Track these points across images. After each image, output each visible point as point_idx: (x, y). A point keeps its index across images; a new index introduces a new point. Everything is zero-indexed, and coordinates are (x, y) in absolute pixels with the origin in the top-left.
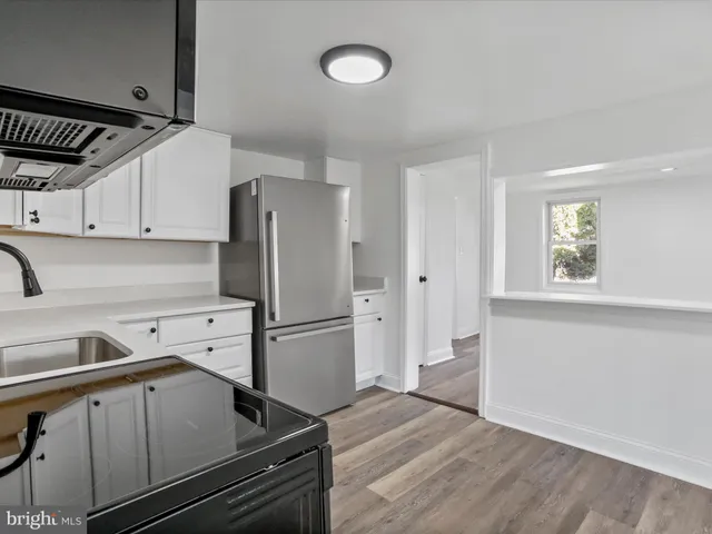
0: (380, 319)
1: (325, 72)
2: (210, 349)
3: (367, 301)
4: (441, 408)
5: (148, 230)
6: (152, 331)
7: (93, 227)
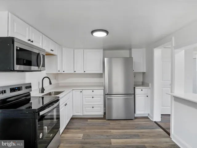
0: (147, 96)
1: (93, 35)
2: (93, 97)
3: (142, 90)
4: (161, 130)
5: (85, 72)
6: (81, 92)
7: (75, 72)
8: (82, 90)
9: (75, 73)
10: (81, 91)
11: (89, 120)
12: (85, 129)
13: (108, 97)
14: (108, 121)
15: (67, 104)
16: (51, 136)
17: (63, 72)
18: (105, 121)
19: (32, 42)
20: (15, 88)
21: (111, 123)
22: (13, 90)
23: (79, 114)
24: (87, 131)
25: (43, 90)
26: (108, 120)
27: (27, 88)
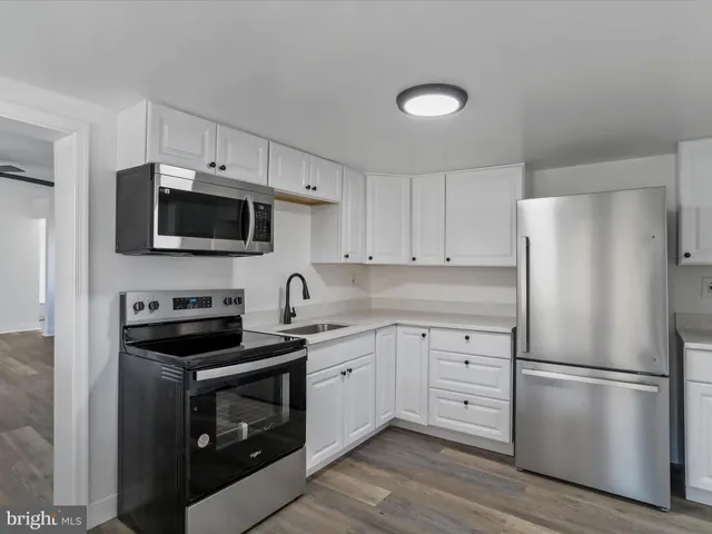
2: (467, 363)
5: (448, 260)
6: (424, 335)
7: (414, 259)
8: (429, 328)
9: (414, 263)
10: (425, 331)
11: (447, 451)
12: (411, 477)
13: (525, 371)
14: (522, 474)
15: (350, 371)
16: (255, 455)
17: (368, 262)
18: (512, 470)
19: (223, 168)
20: (189, 299)
21: (530, 489)
22: (180, 303)
23: (415, 417)
24: (414, 486)
25: (288, 315)
26: (525, 471)
27: (227, 302)
